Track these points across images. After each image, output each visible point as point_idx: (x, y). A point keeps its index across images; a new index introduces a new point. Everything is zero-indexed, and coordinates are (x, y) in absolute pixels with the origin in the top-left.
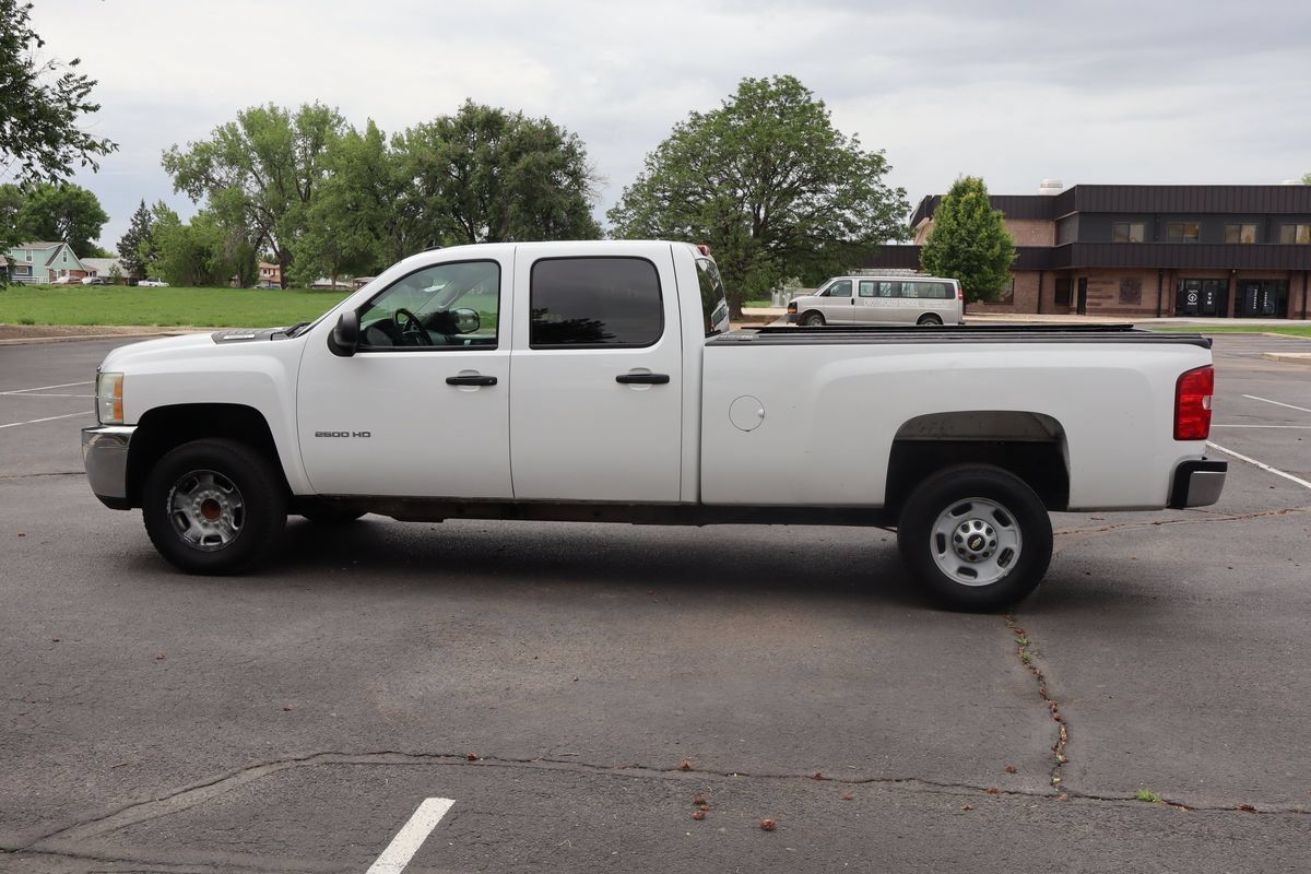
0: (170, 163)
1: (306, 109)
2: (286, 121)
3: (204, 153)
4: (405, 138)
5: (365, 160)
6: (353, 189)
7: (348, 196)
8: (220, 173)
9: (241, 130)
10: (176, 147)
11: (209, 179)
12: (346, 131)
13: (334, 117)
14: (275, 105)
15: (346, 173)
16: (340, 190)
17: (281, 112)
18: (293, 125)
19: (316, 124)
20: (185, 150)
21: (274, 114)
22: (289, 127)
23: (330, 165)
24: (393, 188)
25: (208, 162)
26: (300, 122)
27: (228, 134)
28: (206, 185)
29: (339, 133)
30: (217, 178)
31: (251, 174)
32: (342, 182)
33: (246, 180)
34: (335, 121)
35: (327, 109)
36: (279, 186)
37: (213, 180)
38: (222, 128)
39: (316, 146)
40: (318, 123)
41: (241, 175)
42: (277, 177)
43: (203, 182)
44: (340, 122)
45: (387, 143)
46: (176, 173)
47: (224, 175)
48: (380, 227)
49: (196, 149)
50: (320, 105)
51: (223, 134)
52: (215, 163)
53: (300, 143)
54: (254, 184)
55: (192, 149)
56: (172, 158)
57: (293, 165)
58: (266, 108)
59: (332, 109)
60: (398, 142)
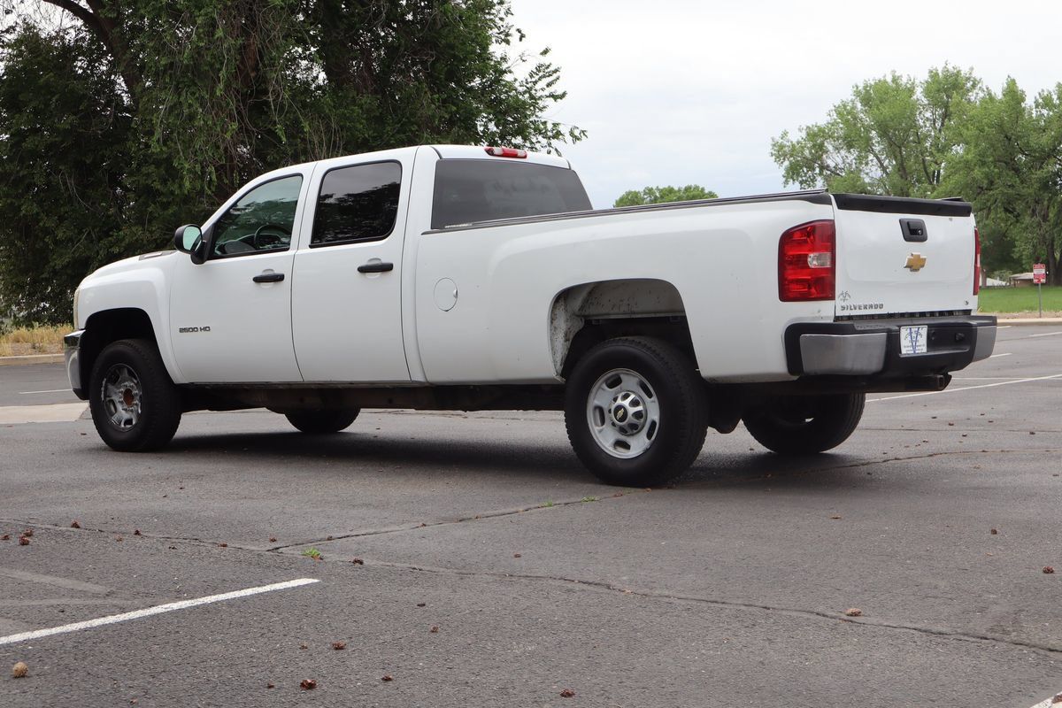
0: (780, 152)
1: (933, 75)
2: (911, 91)
3: (817, 138)
4: (1055, 97)
5: (1000, 126)
6: (983, 164)
7: (977, 173)
8: (836, 158)
9: (859, 106)
10: (785, 134)
11: (822, 168)
12: (981, 95)
13: (968, 79)
14: (897, 74)
15: (977, 145)
16: (967, 166)
17: (904, 80)
18: (919, 94)
19: (945, 91)
20: (796, 136)
21: (897, 84)
22: (915, 97)
23: (959, 138)
24: (1036, 159)
25: (821, 146)
26: (927, 92)
27: (844, 112)
28: (821, 174)
29: (973, 98)
30: (832, 164)
31: (871, 157)
32: (970, 157)
33: (867, 164)
34: (969, 85)
35: (959, 72)
36: (902, 169)
37: (827, 167)
38: (839, 106)
39: (946, 116)
40: (948, 88)
41: (860, 159)
42: (899, 158)
43: (817, 171)
44: (974, 86)
45: (1029, 102)
46: (787, 163)
47: (839, 160)
48: (1019, 207)
49: (808, 134)
50: (950, 67)
51: (839, 114)
52: (830, 148)
53: (928, 114)
54: (874, 169)
55: (804, 134)
56: (782, 147)
57: (919, 141)
58: (889, 79)
59: (964, 71)
60: (1046, 102)
